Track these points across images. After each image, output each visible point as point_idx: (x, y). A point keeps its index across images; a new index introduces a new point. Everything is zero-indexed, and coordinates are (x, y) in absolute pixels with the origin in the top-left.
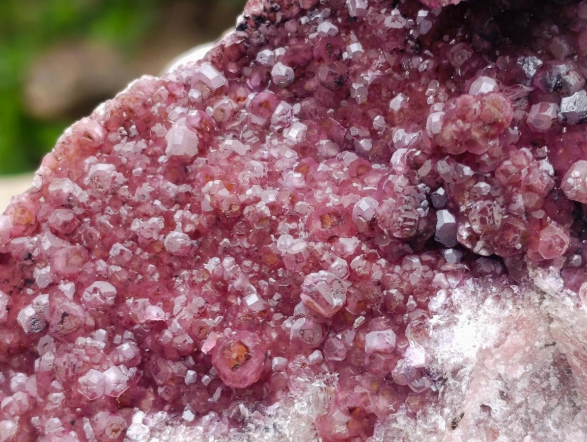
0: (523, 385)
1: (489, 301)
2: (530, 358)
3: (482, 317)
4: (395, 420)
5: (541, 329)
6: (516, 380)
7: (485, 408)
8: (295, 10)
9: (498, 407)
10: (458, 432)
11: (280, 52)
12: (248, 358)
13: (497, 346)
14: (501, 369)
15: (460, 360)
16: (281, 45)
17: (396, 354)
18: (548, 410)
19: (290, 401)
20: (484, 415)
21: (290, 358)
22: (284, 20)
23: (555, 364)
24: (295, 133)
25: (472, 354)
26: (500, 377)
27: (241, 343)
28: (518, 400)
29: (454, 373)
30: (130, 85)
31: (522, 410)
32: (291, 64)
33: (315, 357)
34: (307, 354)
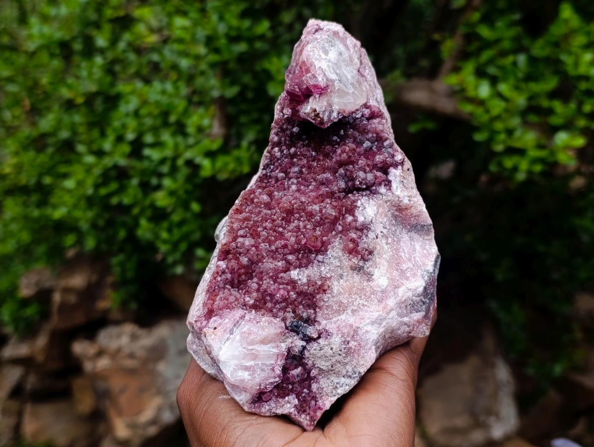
0: (387, 223)
1: (371, 200)
2: (386, 216)
3: (371, 205)
4: (363, 239)
5: (385, 206)
6: (386, 222)
7: (381, 232)
9: (385, 231)
10: (378, 240)
11: (277, 171)
12: (317, 238)
13: (377, 213)
14: (381, 220)
15: (371, 218)
17: (356, 221)
18: (396, 230)
19: (333, 247)
20: (382, 234)
21: (327, 236)
22: (274, 163)
23: (392, 216)
24: (294, 187)
25: (373, 215)
26: (381, 223)
27: (313, 236)
28: (388, 228)
29: (371, 221)
30: (241, 193)
31: (390, 231)
32: (283, 172)
33: (334, 233)
34: (331, 233)
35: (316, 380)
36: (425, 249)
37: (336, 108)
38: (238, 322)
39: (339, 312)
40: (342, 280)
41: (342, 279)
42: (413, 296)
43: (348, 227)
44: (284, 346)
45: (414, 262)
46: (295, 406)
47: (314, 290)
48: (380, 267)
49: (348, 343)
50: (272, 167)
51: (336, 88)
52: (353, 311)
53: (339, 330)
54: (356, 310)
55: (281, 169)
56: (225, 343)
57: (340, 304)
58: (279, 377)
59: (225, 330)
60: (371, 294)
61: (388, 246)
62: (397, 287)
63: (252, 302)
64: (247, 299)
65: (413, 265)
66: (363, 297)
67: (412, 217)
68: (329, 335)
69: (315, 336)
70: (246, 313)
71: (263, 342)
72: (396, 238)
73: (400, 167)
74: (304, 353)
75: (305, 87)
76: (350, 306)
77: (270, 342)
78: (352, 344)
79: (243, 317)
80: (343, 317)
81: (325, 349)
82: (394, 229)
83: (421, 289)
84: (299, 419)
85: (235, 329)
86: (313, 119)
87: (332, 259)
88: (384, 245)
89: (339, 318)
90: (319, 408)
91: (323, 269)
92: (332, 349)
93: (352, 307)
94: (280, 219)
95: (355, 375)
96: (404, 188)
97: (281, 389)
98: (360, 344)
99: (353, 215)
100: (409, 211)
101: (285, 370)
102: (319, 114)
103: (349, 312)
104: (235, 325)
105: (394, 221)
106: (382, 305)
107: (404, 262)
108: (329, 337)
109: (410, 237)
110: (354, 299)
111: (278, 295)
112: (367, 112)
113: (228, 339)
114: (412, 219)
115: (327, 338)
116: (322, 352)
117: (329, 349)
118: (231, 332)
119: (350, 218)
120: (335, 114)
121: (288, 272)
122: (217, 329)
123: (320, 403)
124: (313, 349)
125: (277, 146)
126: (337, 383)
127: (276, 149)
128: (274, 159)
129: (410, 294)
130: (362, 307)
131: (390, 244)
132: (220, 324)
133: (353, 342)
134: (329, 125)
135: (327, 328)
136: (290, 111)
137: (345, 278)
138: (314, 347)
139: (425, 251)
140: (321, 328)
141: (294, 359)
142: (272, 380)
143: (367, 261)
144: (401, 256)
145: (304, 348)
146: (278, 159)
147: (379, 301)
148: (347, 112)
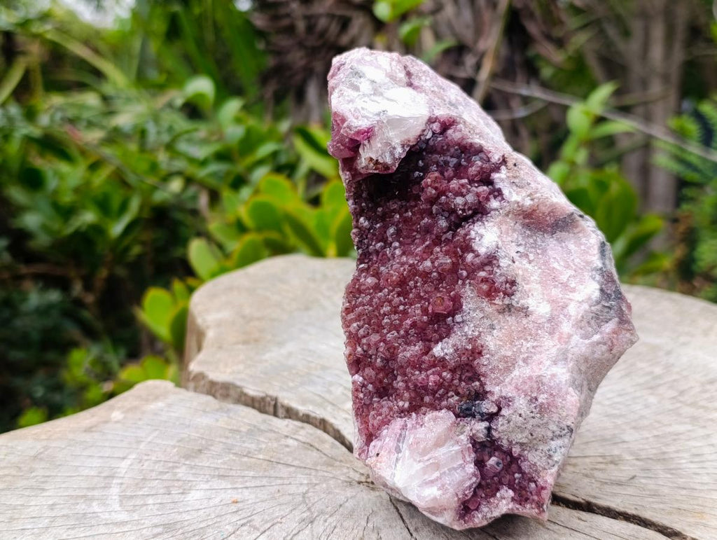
0: (520, 239)
1: (486, 223)
2: (514, 231)
3: (489, 229)
4: (497, 273)
5: (508, 220)
6: (517, 239)
7: (517, 252)
8: (367, 231)
9: (521, 249)
10: (517, 263)
12: (443, 299)
13: (501, 233)
14: (510, 239)
15: (495, 243)
16: (372, 242)
17: (478, 256)
18: (535, 241)
19: (466, 299)
20: (519, 254)
21: (454, 290)
22: (367, 236)
23: (523, 227)
24: (398, 252)
25: (496, 239)
26: (512, 242)
28: (524, 243)
29: (497, 247)
31: (528, 245)
32: (380, 241)
33: (460, 282)
34: (457, 284)
35: (522, 458)
36: (581, 244)
37: (396, 142)
38: (401, 435)
39: (508, 370)
40: (495, 331)
41: (494, 329)
42: (590, 306)
43: (473, 267)
44: (464, 438)
45: (574, 267)
46: (513, 499)
47: (468, 358)
48: (532, 295)
49: (536, 399)
50: (366, 241)
51: (385, 122)
52: (525, 360)
53: (519, 390)
54: (528, 357)
55: (377, 238)
56: (396, 465)
57: (505, 359)
58: (474, 475)
59: (389, 452)
60: (537, 330)
61: (533, 264)
62: (565, 307)
63: (407, 405)
64: (401, 404)
65: (575, 271)
66: (529, 338)
67: (546, 216)
68: (509, 401)
69: (494, 410)
70: (405, 421)
71: (438, 444)
72: (539, 249)
73: (503, 168)
74: (492, 434)
75: (347, 140)
76: (519, 356)
77: (445, 441)
78: (542, 398)
79: (404, 427)
80: (516, 373)
81: (514, 419)
82: (531, 241)
83: (597, 294)
84: (524, 511)
85: (400, 445)
86: (375, 169)
87: (471, 312)
88: (528, 266)
89: (513, 375)
90: (543, 488)
91: (466, 329)
92: (520, 415)
93: (521, 356)
94: (395, 296)
95: (564, 432)
96: (519, 190)
97: (486, 486)
98: (551, 394)
99: (473, 251)
100: (538, 211)
101: (480, 464)
102: (377, 160)
103: (521, 363)
104: (399, 441)
105: (528, 232)
106: (557, 336)
107: (561, 273)
108: (510, 403)
109: (557, 239)
110: (519, 346)
111: (430, 384)
112: (436, 127)
113: (397, 460)
114: (548, 218)
115: (509, 406)
116: (511, 423)
117: (518, 416)
118: (398, 450)
119: (470, 257)
120: (399, 150)
121: (430, 353)
122: (380, 455)
123: (541, 482)
124: (499, 426)
125: (361, 216)
126: (549, 450)
127: (362, 220)
128: (364, 231)
129: (586, 306)
130: (533, 350)
131: (533, 261)
132: (381, 447)
133: (542, 396)
134: (397, 166)
135: (504, 394)
136: (348, 173)
137: (498, 327)
138: (500, 423)
139: (583, 247)
140: (495, 397)
141: (483, 448)
142: (468, 484)
143: (513, 295)
144: (554, 268)
145: (489, 429)
146: (369, 230)
147: (550, 334)
148: (412, 139)
